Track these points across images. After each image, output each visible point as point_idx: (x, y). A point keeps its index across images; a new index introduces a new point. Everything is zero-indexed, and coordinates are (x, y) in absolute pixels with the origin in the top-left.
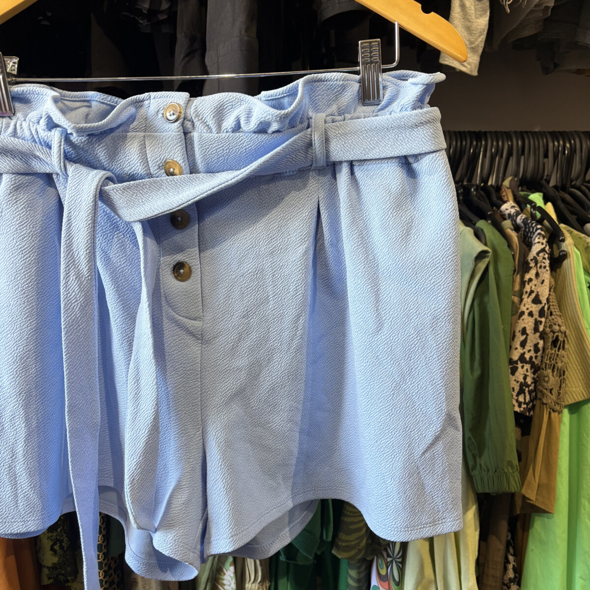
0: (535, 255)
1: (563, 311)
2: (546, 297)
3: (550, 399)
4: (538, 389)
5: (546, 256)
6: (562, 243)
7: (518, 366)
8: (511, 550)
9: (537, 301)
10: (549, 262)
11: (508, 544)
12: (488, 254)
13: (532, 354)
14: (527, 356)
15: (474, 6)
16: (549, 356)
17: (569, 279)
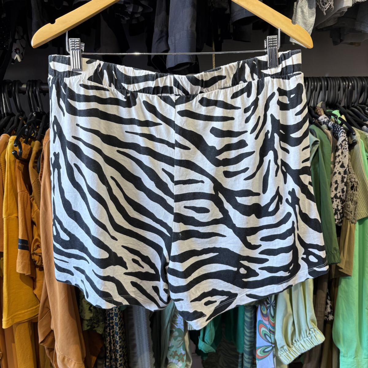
0: (341, 142)
1: (355, 171)
2: (347, 164)
3: (351, 216)
4: (344, 212)
5: (347, 143)
6: (354, 136)
7: (334, 200)
8: (329, 298)
10: (348, 146)
11: (327, 295)
12: (318, 142)
13: (341, 194)
14: (338, 195)
15: (308, 12)
16: (350, 194)
17: (358, 155)
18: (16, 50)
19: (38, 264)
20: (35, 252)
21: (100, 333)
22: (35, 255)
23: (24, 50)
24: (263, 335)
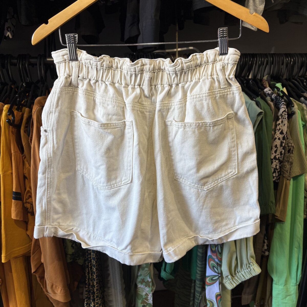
0: (281, 113)
1: (292, 137)
2: (286, 131)
3: (286, 175)
4: (282, 171)
5: (286, 113)
6: (292, 108)
7: (273, 161)
8: (266, 238)
9: (282, 133)
10: (287, 116)
11: (265, 235)
12: (262, 113)
13: (279, 156)
14: (277, 157)
16: (287, 157)
17: (295, 123)
18: (7, 28)
19: (30, 210)
20: (28, 201)
21: (81, 264)
22: (27, 204)
23: (14, 28)
24: (212, 266)
